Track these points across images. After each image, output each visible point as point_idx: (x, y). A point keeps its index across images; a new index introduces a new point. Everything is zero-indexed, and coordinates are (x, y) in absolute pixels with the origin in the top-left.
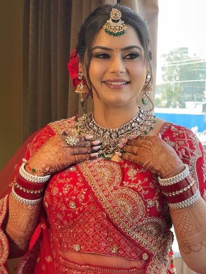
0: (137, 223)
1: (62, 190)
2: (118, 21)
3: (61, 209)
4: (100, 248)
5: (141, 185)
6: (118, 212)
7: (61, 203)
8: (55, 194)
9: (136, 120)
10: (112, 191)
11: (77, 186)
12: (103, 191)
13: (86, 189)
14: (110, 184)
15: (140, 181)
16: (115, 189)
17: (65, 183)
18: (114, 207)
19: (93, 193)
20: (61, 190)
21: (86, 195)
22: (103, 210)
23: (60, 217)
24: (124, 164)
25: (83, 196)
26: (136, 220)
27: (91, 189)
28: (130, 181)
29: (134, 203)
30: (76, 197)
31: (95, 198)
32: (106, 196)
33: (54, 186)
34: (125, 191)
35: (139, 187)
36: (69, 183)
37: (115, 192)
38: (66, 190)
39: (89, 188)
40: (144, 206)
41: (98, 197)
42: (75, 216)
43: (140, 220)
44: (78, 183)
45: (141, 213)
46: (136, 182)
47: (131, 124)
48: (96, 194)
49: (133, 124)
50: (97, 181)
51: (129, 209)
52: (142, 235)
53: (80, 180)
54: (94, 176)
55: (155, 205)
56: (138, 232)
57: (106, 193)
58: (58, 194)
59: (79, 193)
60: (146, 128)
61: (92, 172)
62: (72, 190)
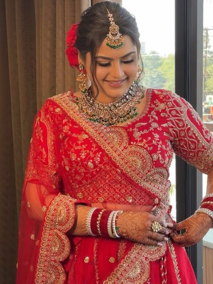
0: (146, 174)
1: (80, 155)
2: (116, 34)
3: (80, 172)
4: (114, 199)
5: (146, 143)
6: (130, 167)
7: (80, 166)
8: (74, 159)
9: (129, 92)
10: (122, 151)
11: (92, 151)
12: (115, 151)
13: (101, 153)
14: (120, 145)
15: (145, 140)
16: (125, 148)
17: (81, 149)
18: (126, 163)
19: (107, 155)
20: (78, 156)
21: (101, 158)
22: (117, 167)
23: (78, 178)
24: (129, 128)
25: (98, 158)
26: (146, 171)
27: (105, 152)
28: (137, 141)
29: (142, 158)
30: (93, 160)
31: (110, 159)
32: (119, 155)
33: (72, 152)
34: (133, 148)
35: (144, 145)
36: (85, 149)
37: (125, 151)
38: (83, 156)
39: (103, 151)
40: (151, 158)
41: (112, 157)
42: (93, 176)
43: (149, 171)
44: (92, 149)
45: (149, 164)
46: (141, 141)
47: (126, 96)
48: (110, 156)
49: (127, 97)
50: (109, 144)
51: (139, 163)
52: (150, 184)
53: (94, 145)
54: (105, 140)
55: (159, 158)
56: (147, 181)
57: (118, 153)
58: (76, 159)
59: (95, 156)
60: (138, 98)
61: (102, 137)
62: (88, 154)
